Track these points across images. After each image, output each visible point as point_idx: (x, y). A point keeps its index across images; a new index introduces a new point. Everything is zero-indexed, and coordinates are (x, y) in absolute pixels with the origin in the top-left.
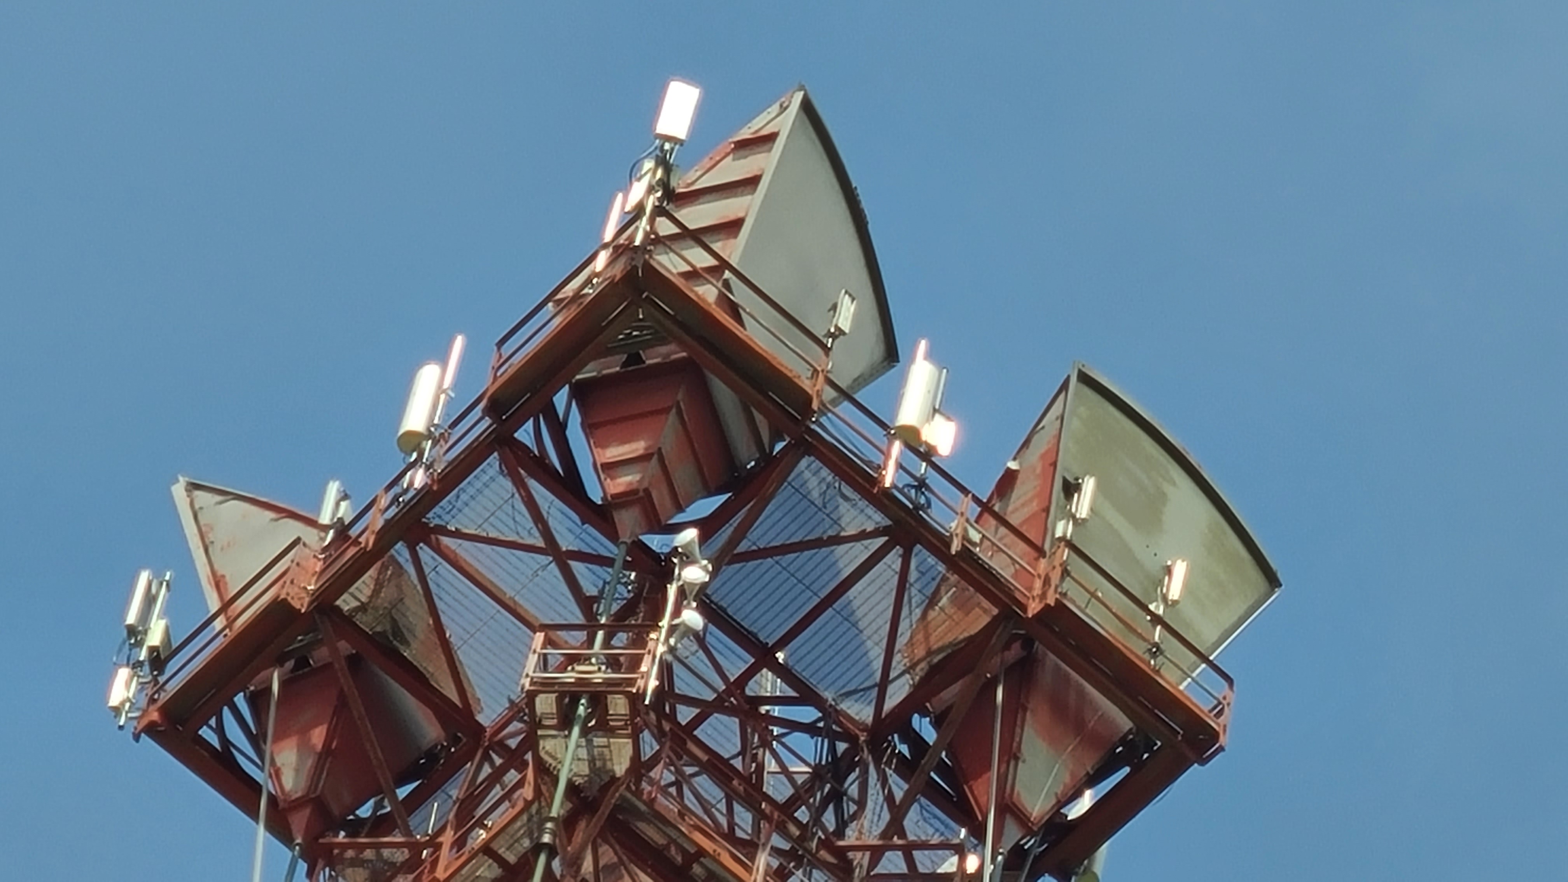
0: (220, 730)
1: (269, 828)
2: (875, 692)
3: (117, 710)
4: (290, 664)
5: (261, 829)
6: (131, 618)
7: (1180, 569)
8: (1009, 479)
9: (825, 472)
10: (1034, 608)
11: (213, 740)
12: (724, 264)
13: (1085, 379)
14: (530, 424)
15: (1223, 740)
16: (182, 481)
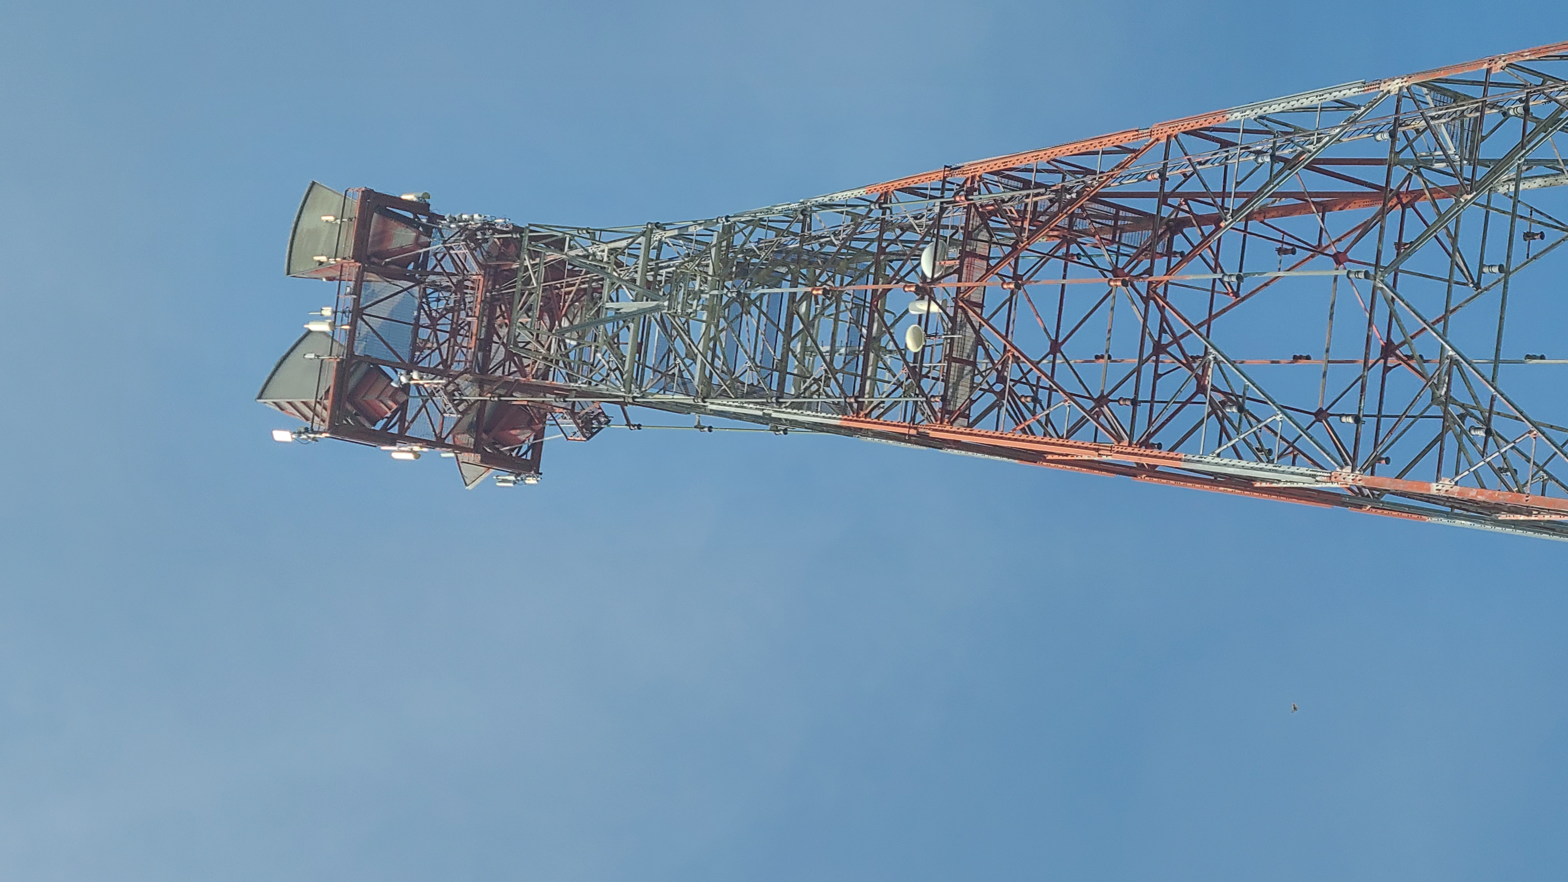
0: (526, 453)
1: (543, 437)
2: (409, 290)
3: (538, 481)
4: (497, 446)
5: (545, 439)
6: (511, 485)
7: (324, 218)
8: (330, 279)
9: (356, 344)
10: (359, 264)
11: (530, 453)
12: (316, 402)
13: (288, 273)
14: (391, 431)
15: (364, 189)
16: (467, 488)
